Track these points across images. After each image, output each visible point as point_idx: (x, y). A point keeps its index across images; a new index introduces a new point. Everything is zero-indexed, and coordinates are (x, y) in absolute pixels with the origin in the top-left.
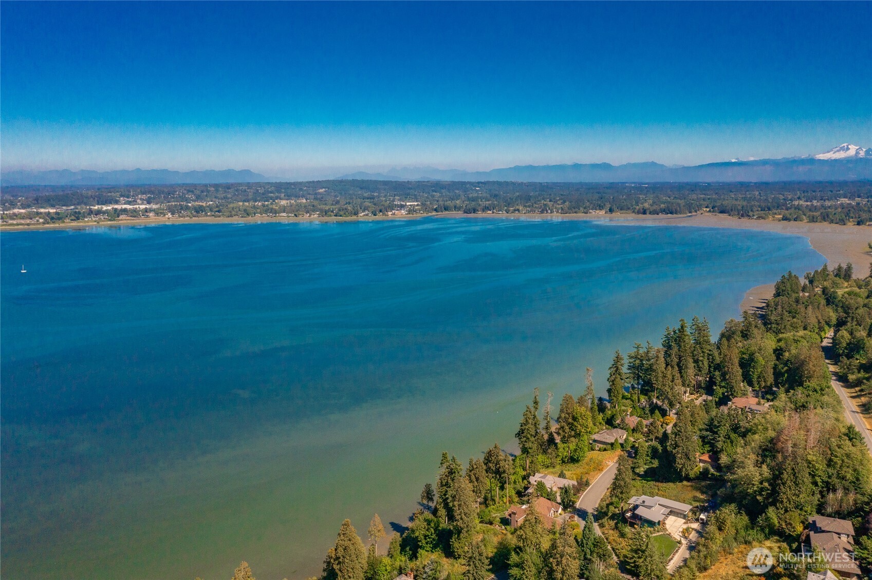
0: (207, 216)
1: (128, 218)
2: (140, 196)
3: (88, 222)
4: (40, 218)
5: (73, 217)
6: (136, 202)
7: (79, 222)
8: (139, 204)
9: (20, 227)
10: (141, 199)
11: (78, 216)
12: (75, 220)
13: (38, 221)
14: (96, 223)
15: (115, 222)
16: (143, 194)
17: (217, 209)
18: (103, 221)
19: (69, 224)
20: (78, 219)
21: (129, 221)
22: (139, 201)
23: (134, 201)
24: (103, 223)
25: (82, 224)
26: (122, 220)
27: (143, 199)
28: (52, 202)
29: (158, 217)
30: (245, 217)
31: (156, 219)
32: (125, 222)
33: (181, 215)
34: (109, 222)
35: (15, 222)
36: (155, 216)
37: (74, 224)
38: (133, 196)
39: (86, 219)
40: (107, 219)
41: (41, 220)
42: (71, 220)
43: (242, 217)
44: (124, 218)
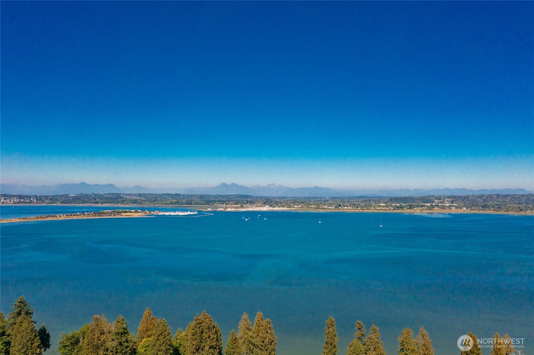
0: (490, 210)
1: (439, 209)
2: (447, 199)
3: (416, 210)
4: (392, 207)
5: (408, 207)
6: (444, 202)
7: (411, 210)
8: (446, 203)
9: (382, 211)
10: (447, 201)
11: (411, 207)
12: (409, 209)
13: (390, 208)
14: (420, 211)
15: (431, 211)
16: (449, 198)
17: (498, 207)
18: (424, 210)
19: (406, 211)
20: (411, 208)
21: (439, 211)
22: (446, 202)
23: (443, 202)
24: (424, 211)
25: (412, 211)
26: (435, 210)
27: (449, 201)
28: (398, 201)
29: (457, 210)
30: (519, 212)
31: (456, 210)
32: (437, 211)
33: (472, 209)
34: (428, 211)
35: (379, 208)
36: (455, 209)
37: (409, 211)
38: (443, 199)
39: (415, 209)
40: (427, 209)
41: (392, 208)
42: (407, 209)
43: (516, 212)
44: (436, 209)
